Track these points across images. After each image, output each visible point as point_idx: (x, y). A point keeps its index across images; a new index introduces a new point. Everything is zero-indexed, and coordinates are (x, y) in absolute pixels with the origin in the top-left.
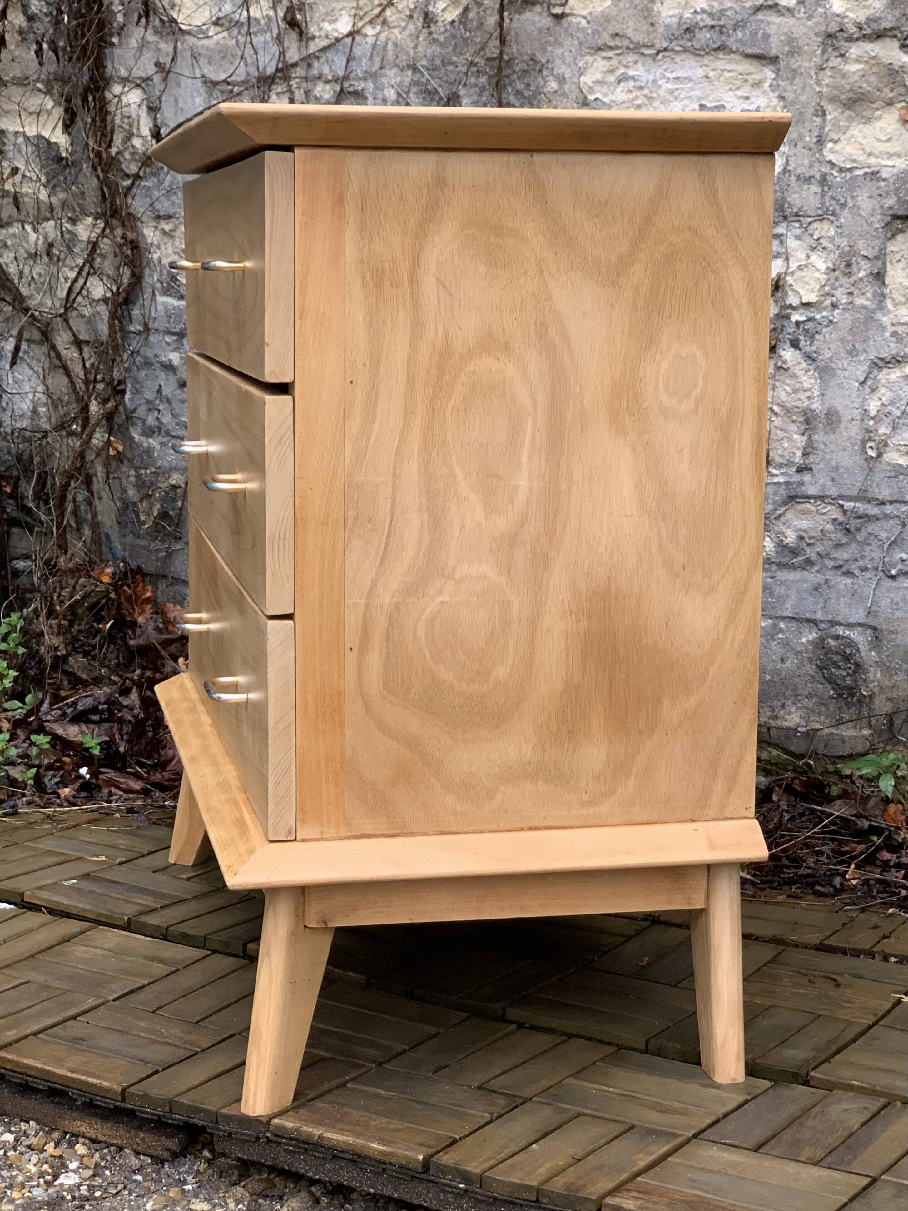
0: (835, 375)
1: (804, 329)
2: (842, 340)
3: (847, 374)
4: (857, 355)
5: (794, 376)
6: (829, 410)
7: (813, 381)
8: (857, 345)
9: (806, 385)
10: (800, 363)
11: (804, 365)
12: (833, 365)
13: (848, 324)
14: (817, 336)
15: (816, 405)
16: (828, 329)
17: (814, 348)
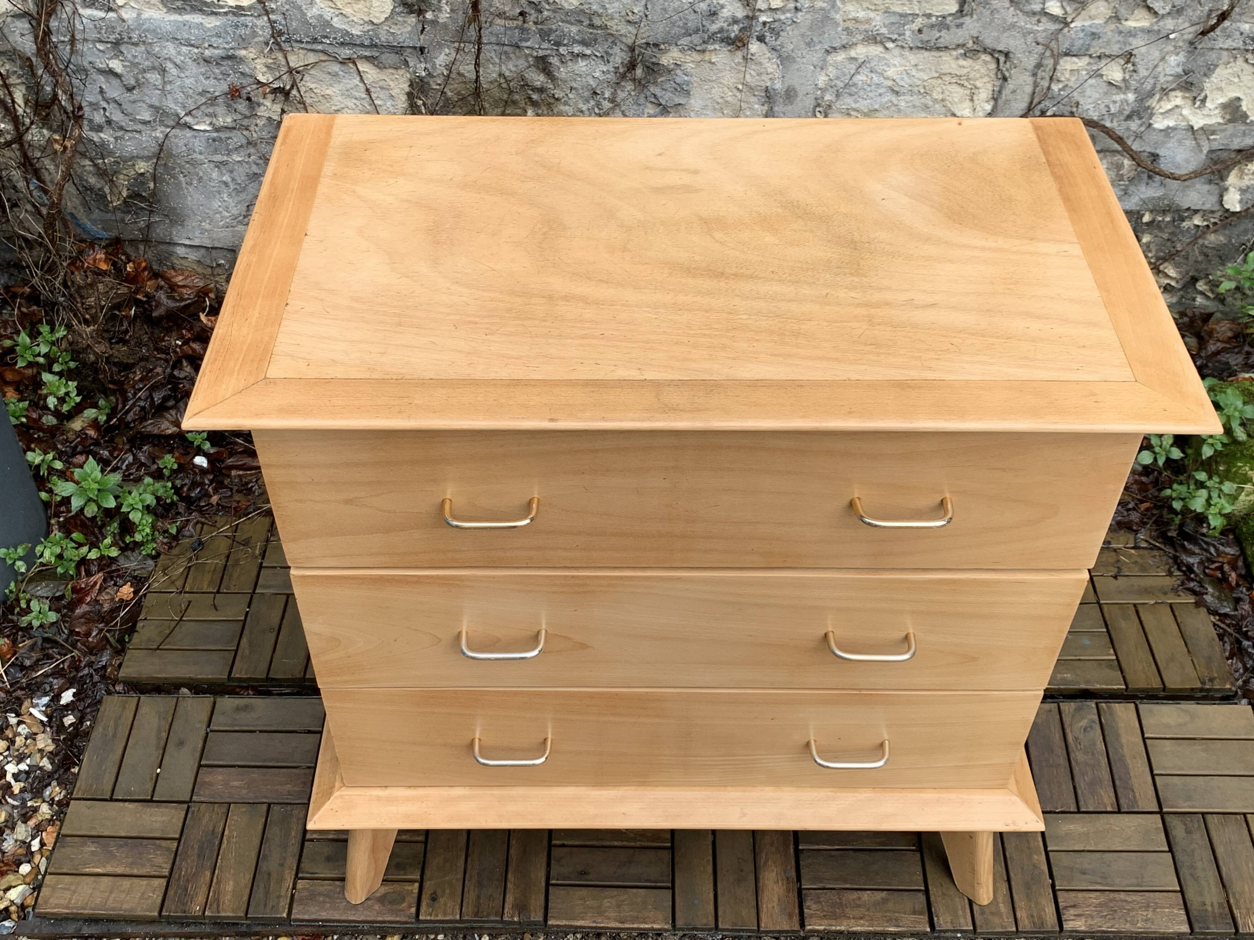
0: (795, 62)
1: (770, 28)
2: (803, 35)
3: (804, 60)
4: (814, 46)
5: (761, 63)
6: (789, 87)
7: (775, 66)
8: (814, 39)
9: (770, 70)
10: (764, 54)
11: (769, 55)
12: (794, 55)
13: (808, 23)
14: (782, 33)
15: (778, 86)
16: (791, 27)
17: (778, 43)
